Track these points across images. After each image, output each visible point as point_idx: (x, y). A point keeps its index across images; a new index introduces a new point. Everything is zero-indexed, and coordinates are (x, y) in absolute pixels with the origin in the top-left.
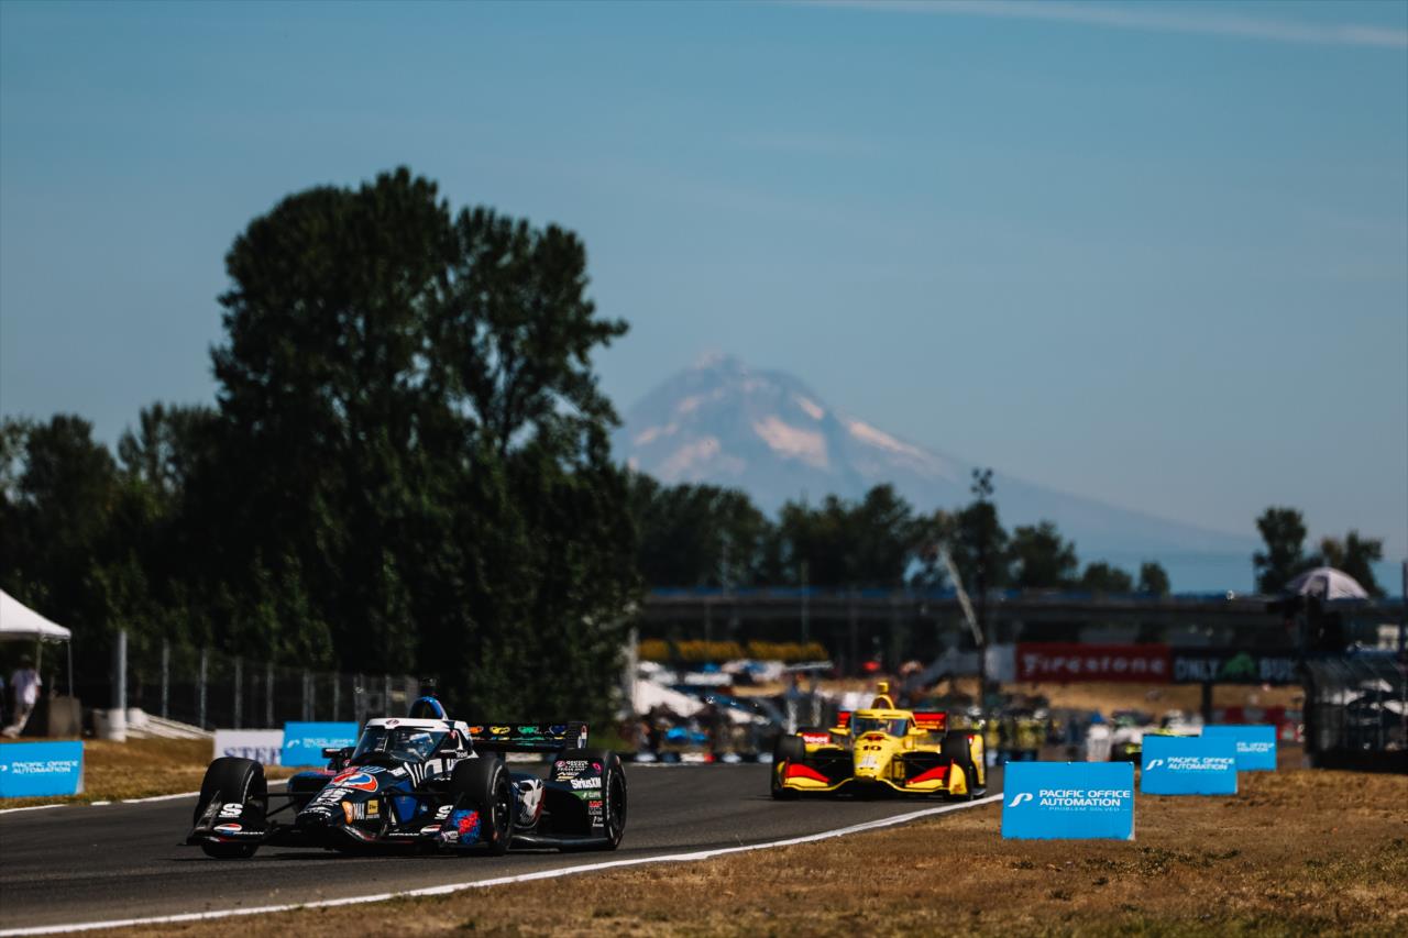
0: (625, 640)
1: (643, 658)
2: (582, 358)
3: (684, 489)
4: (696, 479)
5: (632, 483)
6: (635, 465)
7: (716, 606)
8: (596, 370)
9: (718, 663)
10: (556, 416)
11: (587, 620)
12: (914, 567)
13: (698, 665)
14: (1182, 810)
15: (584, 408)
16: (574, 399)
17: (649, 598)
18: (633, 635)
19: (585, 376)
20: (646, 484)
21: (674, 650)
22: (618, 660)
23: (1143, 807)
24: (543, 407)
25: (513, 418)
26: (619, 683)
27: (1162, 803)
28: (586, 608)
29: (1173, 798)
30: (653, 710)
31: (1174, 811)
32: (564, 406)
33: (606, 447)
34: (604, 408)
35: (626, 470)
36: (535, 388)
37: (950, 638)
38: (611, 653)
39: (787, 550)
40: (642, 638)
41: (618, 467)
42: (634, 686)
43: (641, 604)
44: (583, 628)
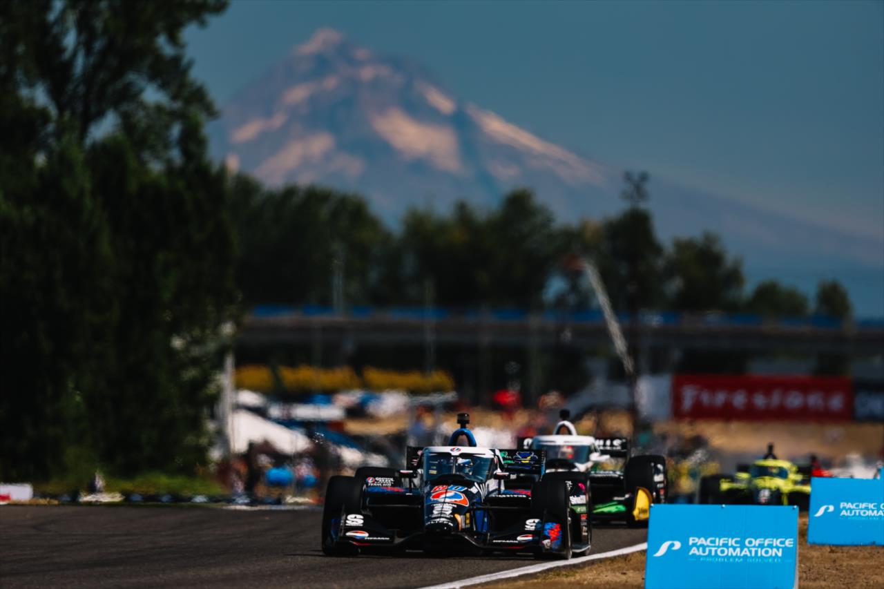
0: (219, 366)
1: (239, 386)
2: (173, 39)
3: (290, 192)
4: (305, 180)
5: (229, 184)
6: (234, 165)
7: (326, 329)
8: (189, 54)
9: (328, 395)
10: (143, 106)
11: (177, 343)
12: (556, 286)
13: (305, 396)
14: (854, 563)
15: (175, 97)
16: (163, 86)
17: (249, 318)
18: (229, 362)
19: (176, 60)
20: (246, 187)
21: (277, 379)
22: (211, 389)
23: (810, 559)
24: (128, 95)
25: (93, 109)
26: (213, 416)
27: (833, 555)
28: (175, 329)
29: (845, 549)
30: (252, 446)
31: (845, 564)
32: (152, 95)
33: (201, 143)
34: (198, 97)
35: (223, 170)
36: (119, 73)
37: (597, 366)
38: (205, 380)
39: (410, 264)
40: (240, 364)
41: (215, 168)
42: (230, 420)
43: (238, 324)
44: (172, 353)
